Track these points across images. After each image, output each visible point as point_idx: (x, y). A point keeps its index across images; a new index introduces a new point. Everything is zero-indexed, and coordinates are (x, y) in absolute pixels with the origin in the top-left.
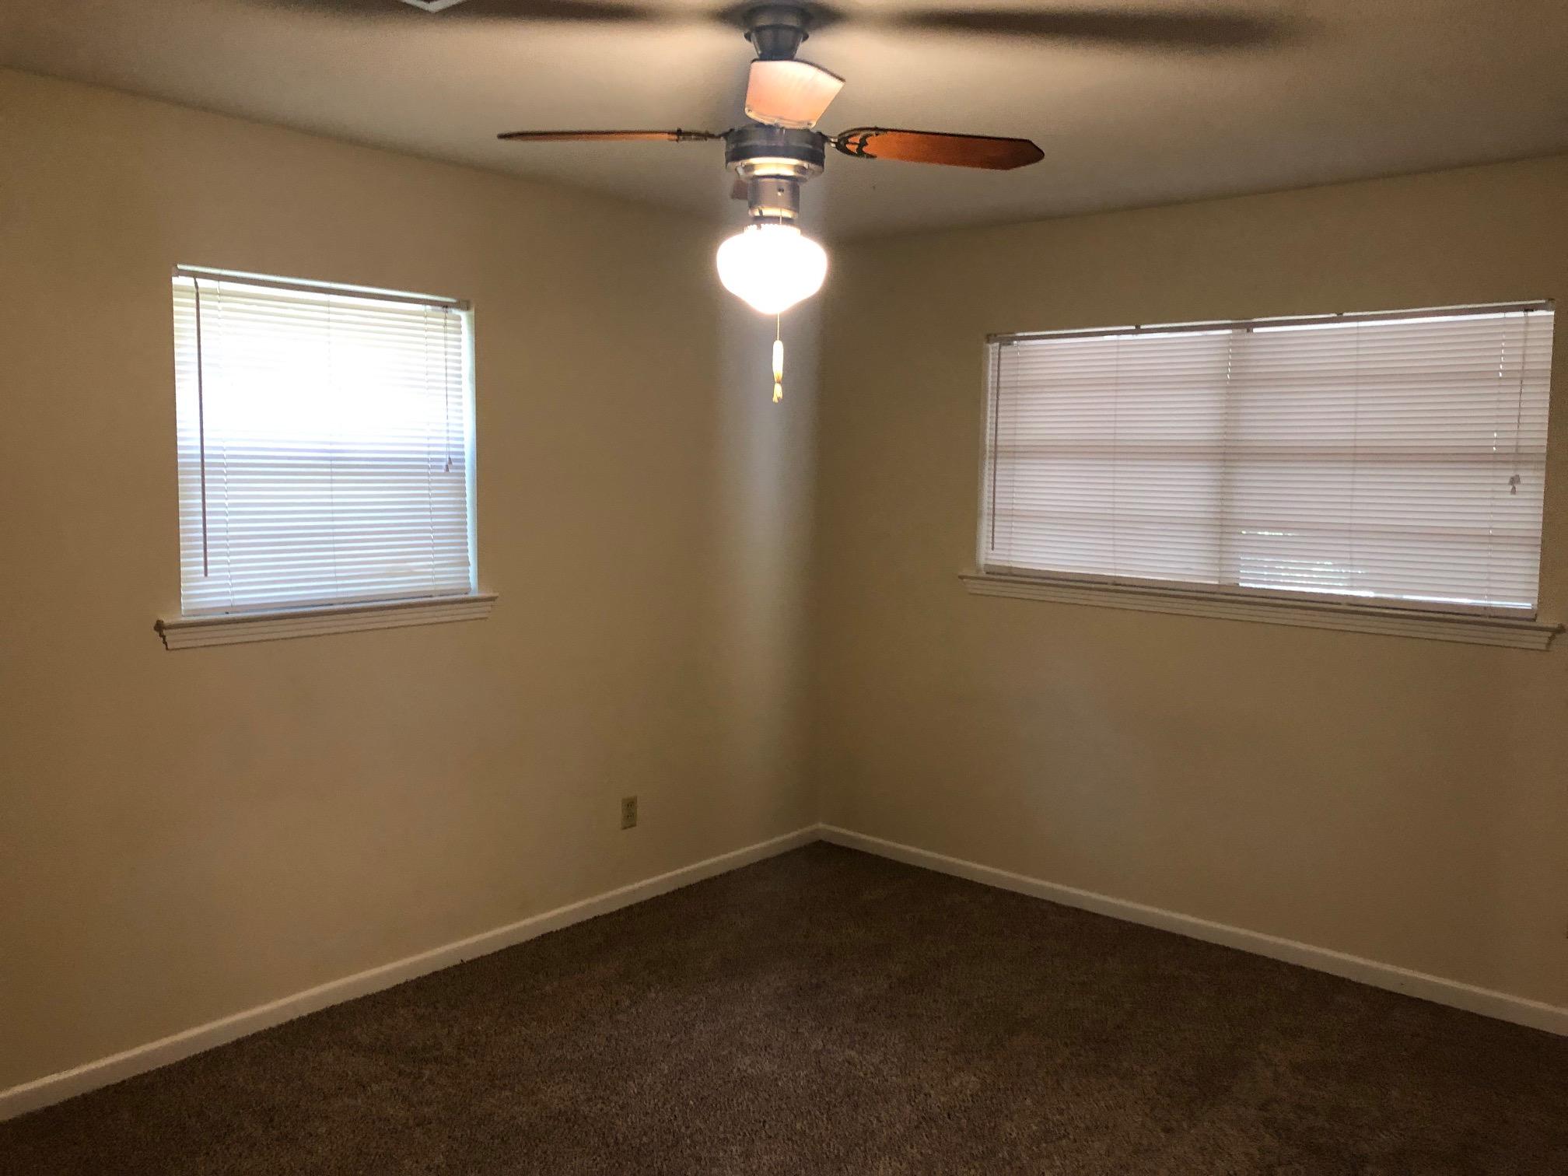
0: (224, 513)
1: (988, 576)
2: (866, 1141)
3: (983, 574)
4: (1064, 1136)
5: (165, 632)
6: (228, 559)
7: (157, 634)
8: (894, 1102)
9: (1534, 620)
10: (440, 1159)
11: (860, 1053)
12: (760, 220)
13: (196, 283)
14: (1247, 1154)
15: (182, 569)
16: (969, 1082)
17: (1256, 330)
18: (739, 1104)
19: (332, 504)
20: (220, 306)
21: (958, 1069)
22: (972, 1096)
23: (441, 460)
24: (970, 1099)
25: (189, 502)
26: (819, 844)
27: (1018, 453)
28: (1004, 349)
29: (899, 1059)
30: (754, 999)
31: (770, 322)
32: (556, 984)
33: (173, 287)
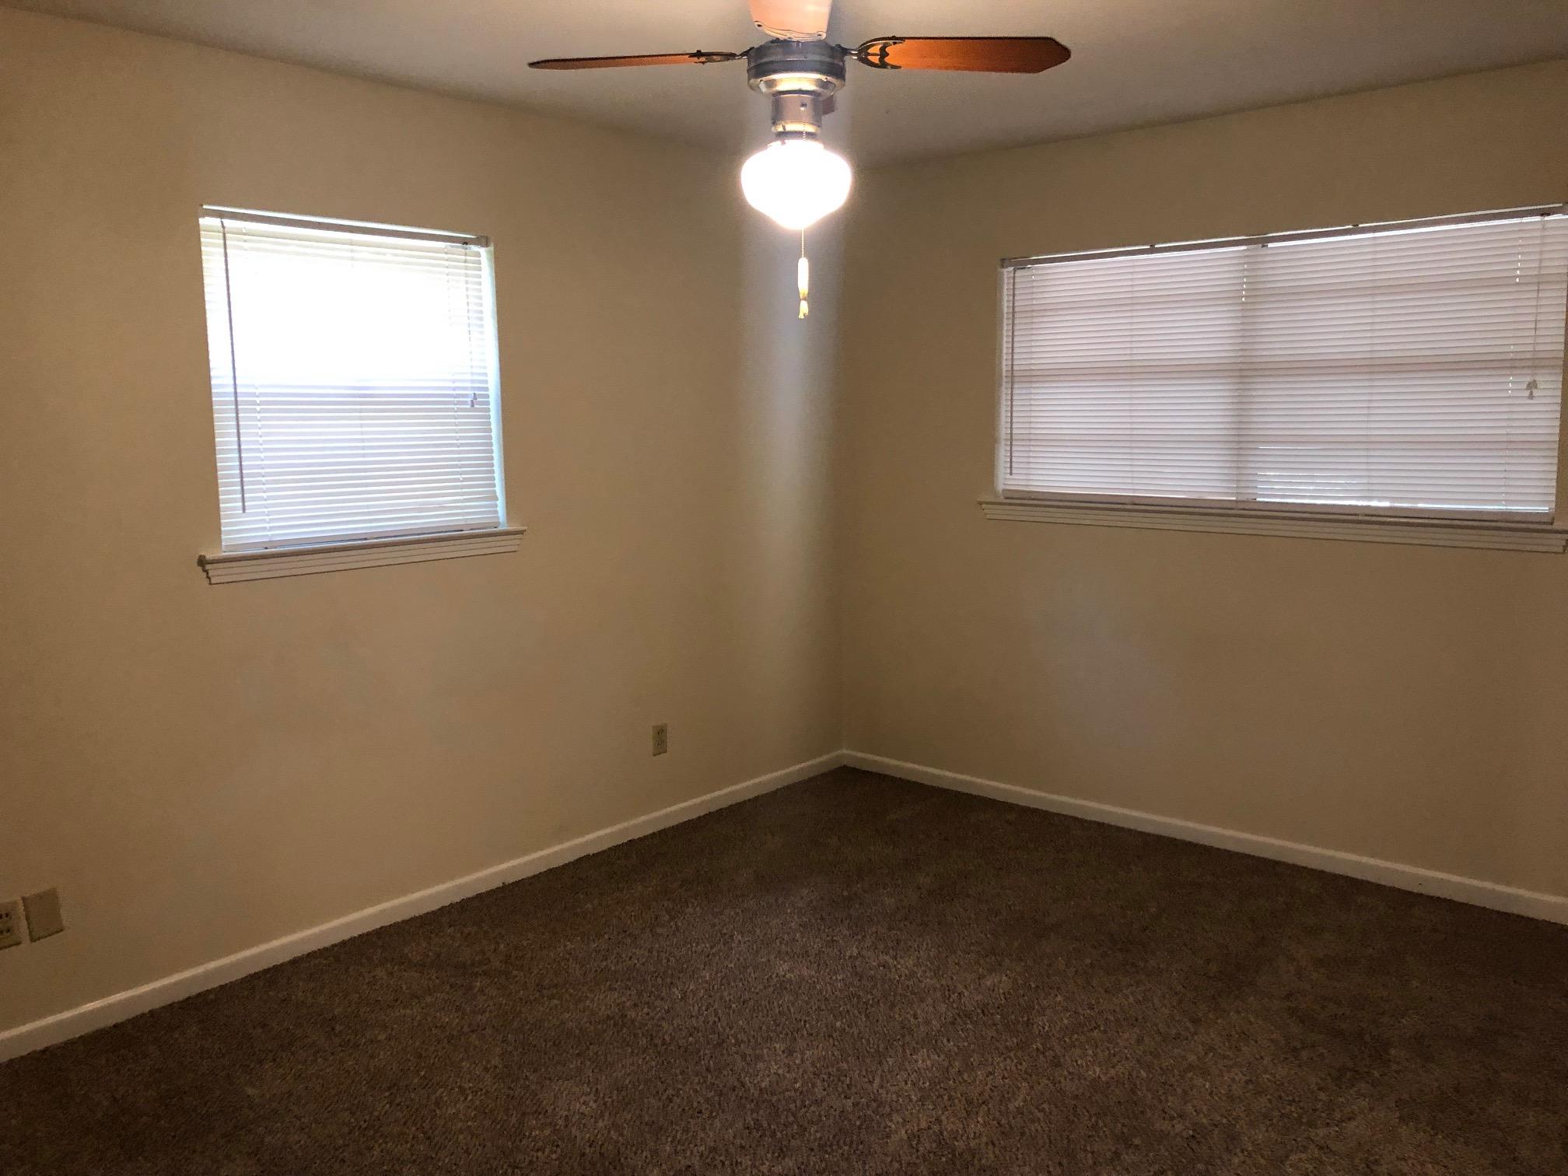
0: (258, 450)
1: (1008, 501)
2: (903, 1036)
3: (1002, 499)
4: (1095, 1028)
5: (208, 567)
6: (265, 495)
7: (200, 569)
8: (930, 1001)
9: (1552, 523)
10: (495, 1061)
11: (895, 958)
12: (783, 135)
13: (222, 223)
14: (1272, 1040)
15: (221, 505)
16: (1000, 982)
17: (1270, 245)
18: (780, 1006)
19: (363, 440)
20: (246, 245)
21: (991, 971)
22: (1004, 994)
23: (466, 396)
24: (1002, 997)
25: (225, 439)
26: (845, 769)
27: (1034, 377)
28: (1019, 273)
29: (932, 963)
30: (789, 911)
31: (795, 238)
32: (596, 902)
33: (201, 227)
